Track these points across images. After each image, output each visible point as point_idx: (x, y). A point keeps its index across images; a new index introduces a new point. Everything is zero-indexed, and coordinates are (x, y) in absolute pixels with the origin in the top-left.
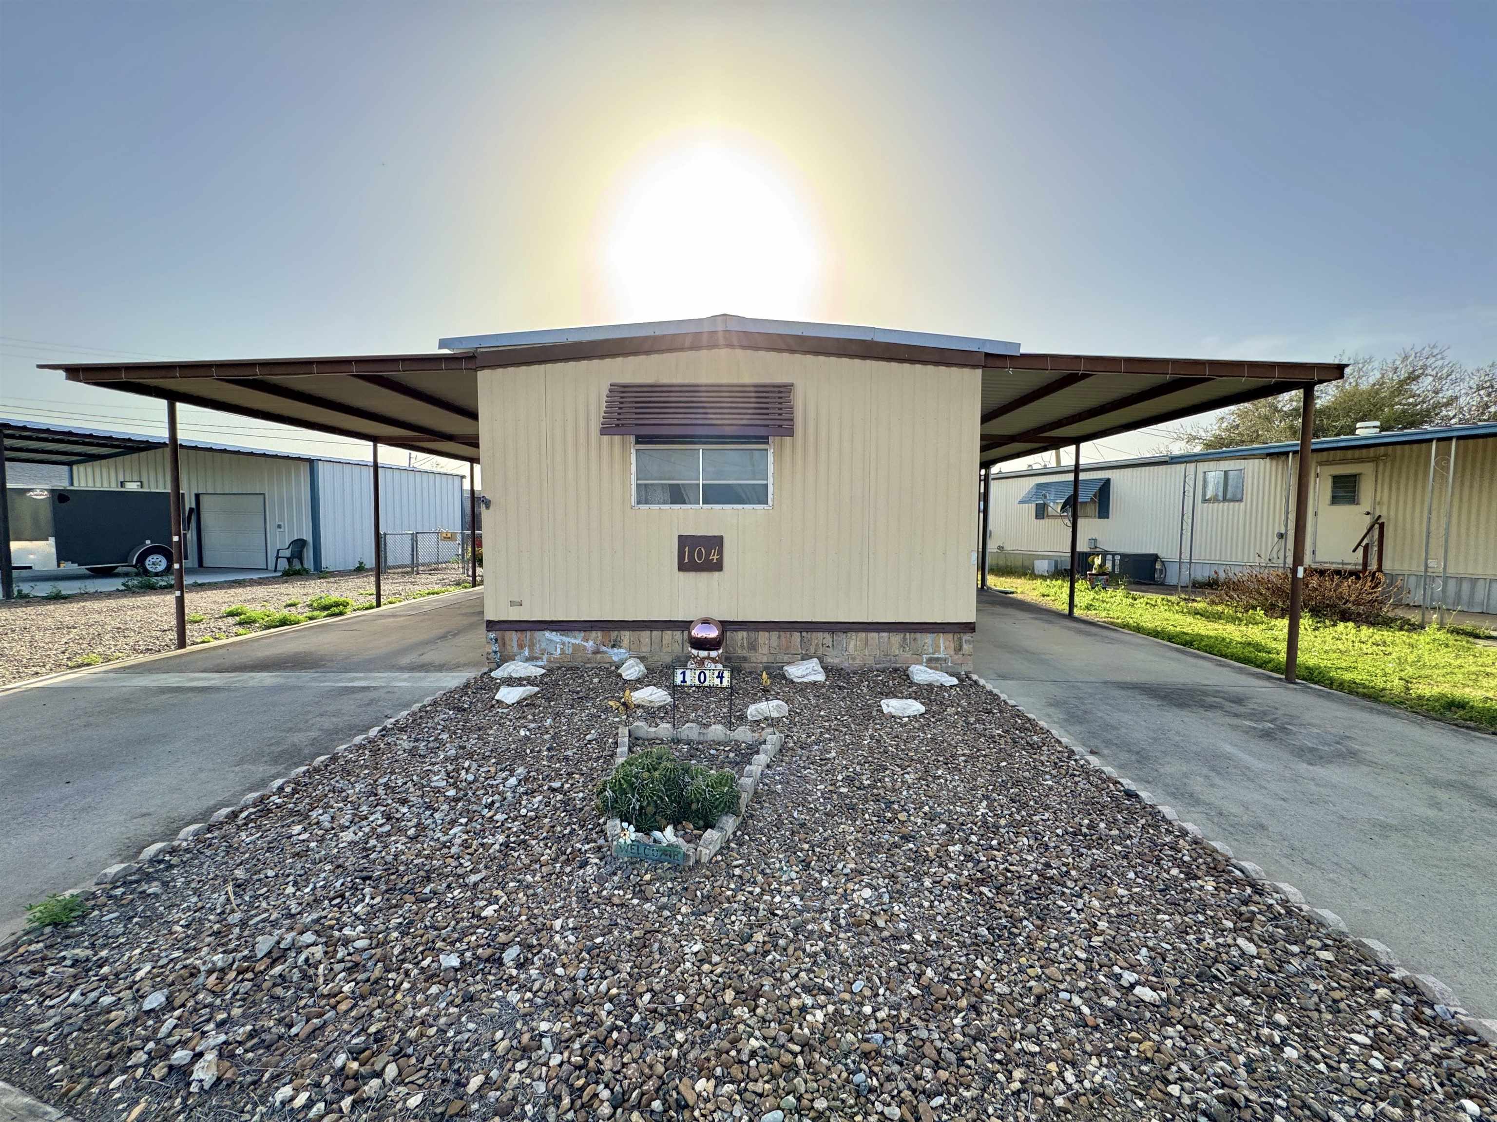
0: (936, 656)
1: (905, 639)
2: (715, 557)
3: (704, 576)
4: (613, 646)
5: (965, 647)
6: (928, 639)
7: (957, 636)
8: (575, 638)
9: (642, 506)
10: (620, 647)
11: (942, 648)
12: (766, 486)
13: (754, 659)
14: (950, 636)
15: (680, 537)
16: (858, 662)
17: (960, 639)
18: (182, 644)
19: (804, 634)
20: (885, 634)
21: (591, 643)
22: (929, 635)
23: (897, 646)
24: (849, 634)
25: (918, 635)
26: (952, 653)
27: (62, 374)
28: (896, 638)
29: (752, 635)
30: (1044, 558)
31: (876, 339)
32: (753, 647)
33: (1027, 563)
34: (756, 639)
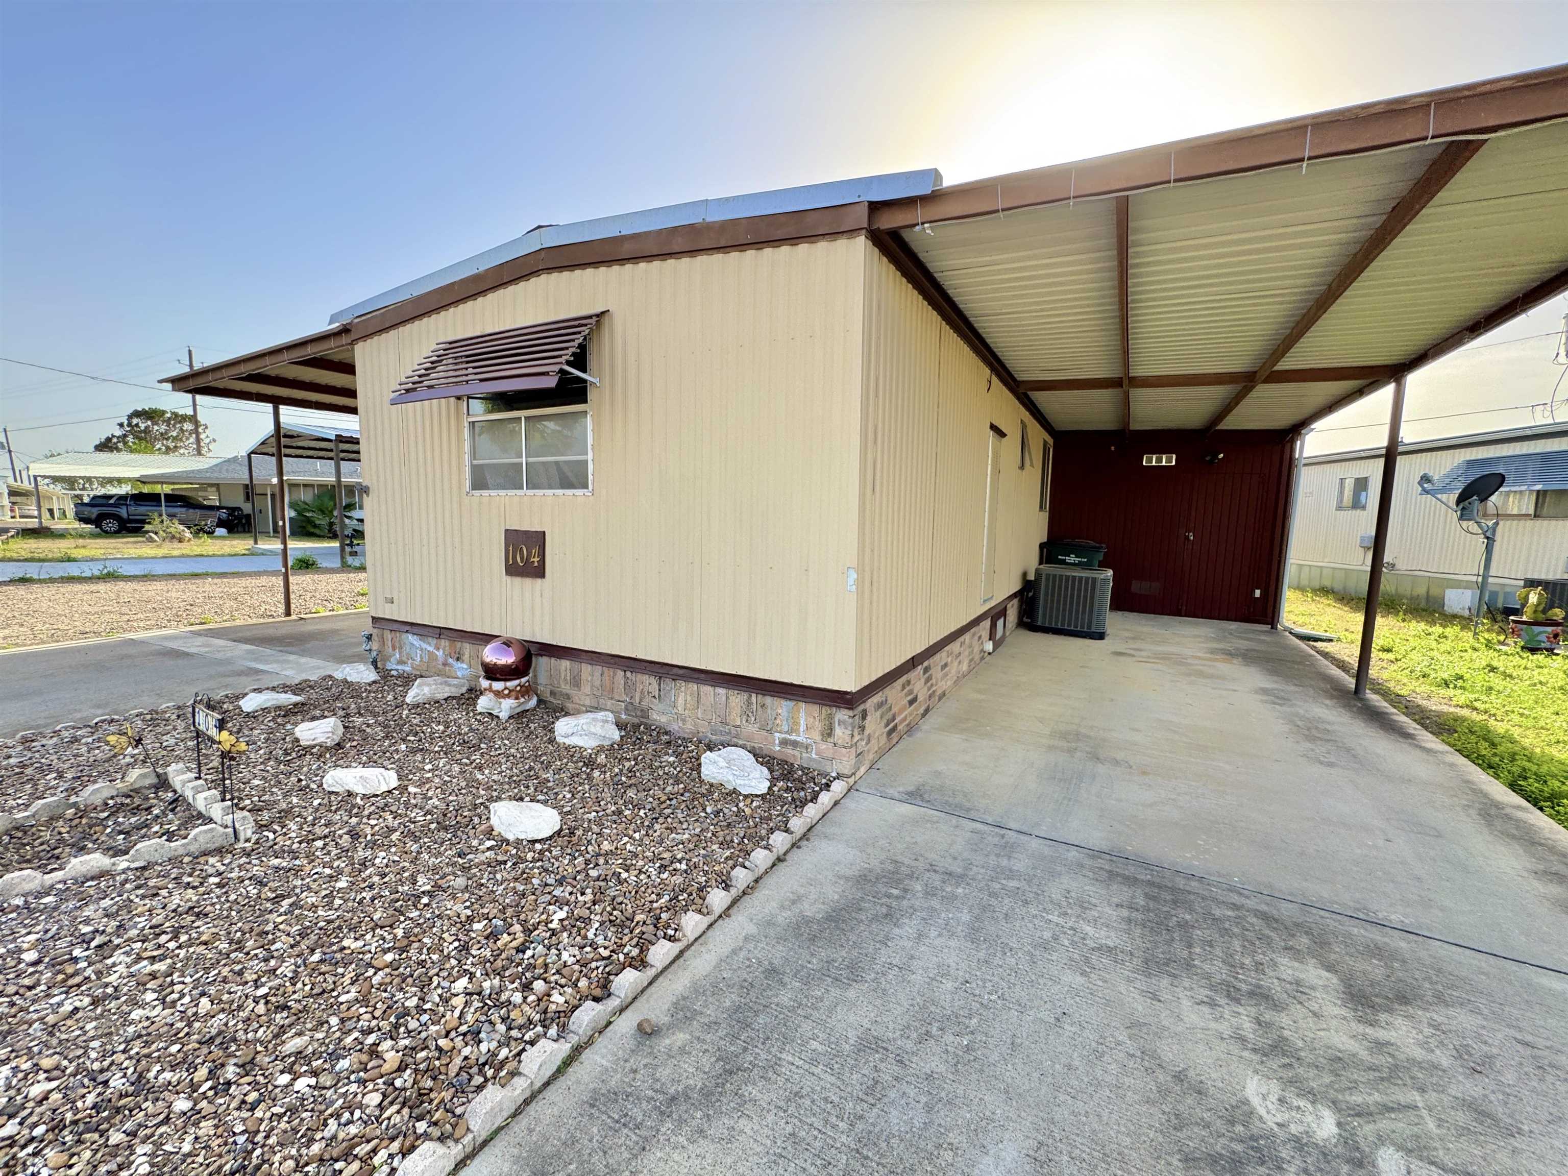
0: (793, 737)
1: (749, 703)
2: (536, 559)
3: (528, 582)
4: (458, 659)
5: (839, 731)
6: (781, 707)
7: (826, 711)
8: (429, 644)
9: (477, 493)
10: (463, 662)
11: (802, 728)
12: (587, 461)
13: (576, 699)
14: (816, 708)
15: (506, 531)
16: (689, 726)
17: (830, 717)
18: (288, 613)
19: (628, 674)
20: (721, 691)
21: (441, 652)
22: (784, 703)
23: (738, 711)
24: (678, 683)
25: (768, 700)
26: (818, 738)
27: (169, 386)
28: (737, 699)
29: (576, 665)
30: (1458, 585)
31: (709, 219)
32: (576, 682)
33: (1435, 591)
34: (579, 674)
